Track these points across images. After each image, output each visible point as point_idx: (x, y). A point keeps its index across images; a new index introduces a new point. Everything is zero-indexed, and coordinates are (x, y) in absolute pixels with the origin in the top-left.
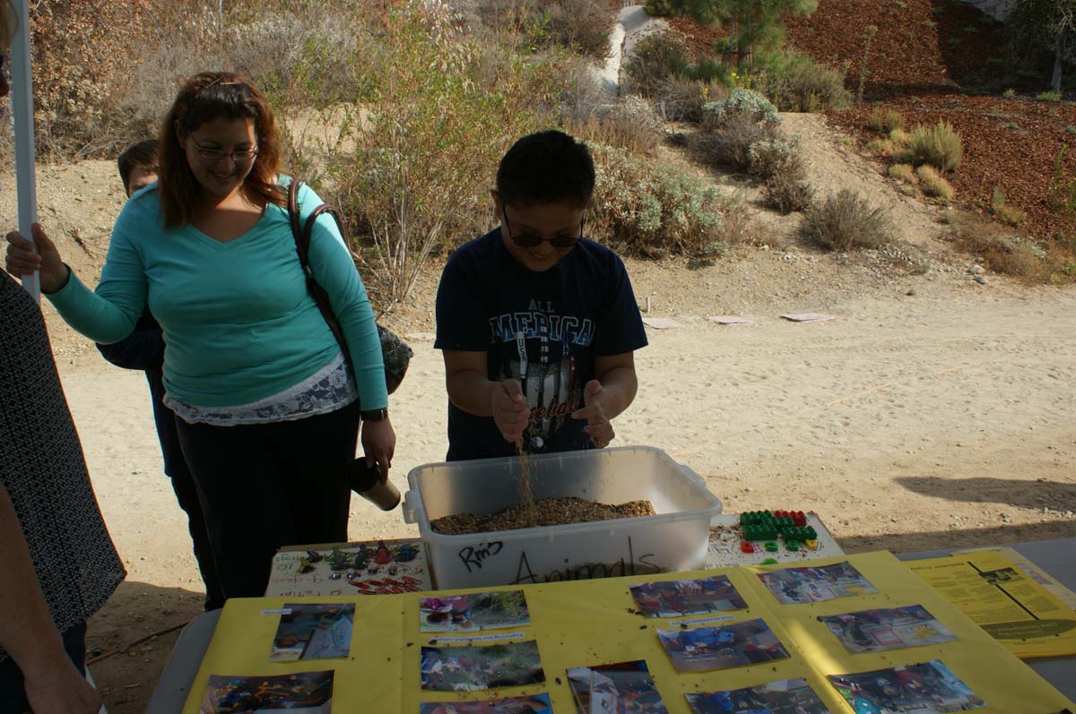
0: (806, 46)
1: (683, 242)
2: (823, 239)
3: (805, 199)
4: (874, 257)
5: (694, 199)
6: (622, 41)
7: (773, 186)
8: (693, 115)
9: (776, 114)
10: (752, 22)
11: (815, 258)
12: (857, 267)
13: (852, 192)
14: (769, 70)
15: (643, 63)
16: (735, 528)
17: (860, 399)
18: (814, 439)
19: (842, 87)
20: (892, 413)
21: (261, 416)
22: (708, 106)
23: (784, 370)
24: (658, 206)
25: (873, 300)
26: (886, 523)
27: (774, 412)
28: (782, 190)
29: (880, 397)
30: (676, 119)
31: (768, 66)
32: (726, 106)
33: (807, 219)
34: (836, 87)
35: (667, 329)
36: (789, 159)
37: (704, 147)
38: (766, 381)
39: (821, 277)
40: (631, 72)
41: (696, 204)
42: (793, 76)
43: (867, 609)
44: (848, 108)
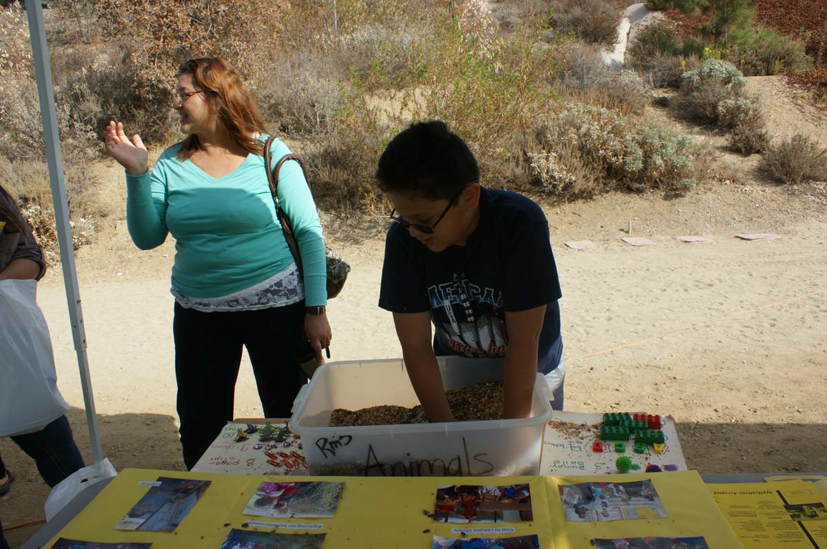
0: (777, 24)
1: (660, 179)
2: (777, 174)
3: (763, 143)
4: (822, 187)
5: (669, 146)
6: (627, 31)
7: (735, 134)
8: (675, 83)
9: (742, 78)
10: (727, 7)
11: (769, 190)
12: (805, 196)
13: (804, 136)
14: (740, 44)
15: (642, 46)
16: (595, 427)
17: (790, 305)
18: (743, 337)
19: (804, 53)
20: (816, 317)
21: (231, 306)
22: (686, 75)
23: (729, 279)
24: (640, 152)
25: (818, 222)
26: (792, 413)
27: (713, 314)
28: (744, 138)
29: (807, 302)
30: (661, 86)
31: (739, 41)
32: (700, 75)
33: (764, 159)
34: (798, 53)
35: (642, 246)
36: (751, 112)
37: (681, 107)
38: (712, 288)
39: (773, 205)
40: (633, 54)
41: (670, 150)
42: (760, 47)
43: (646, 536)
44: (808, 69)
